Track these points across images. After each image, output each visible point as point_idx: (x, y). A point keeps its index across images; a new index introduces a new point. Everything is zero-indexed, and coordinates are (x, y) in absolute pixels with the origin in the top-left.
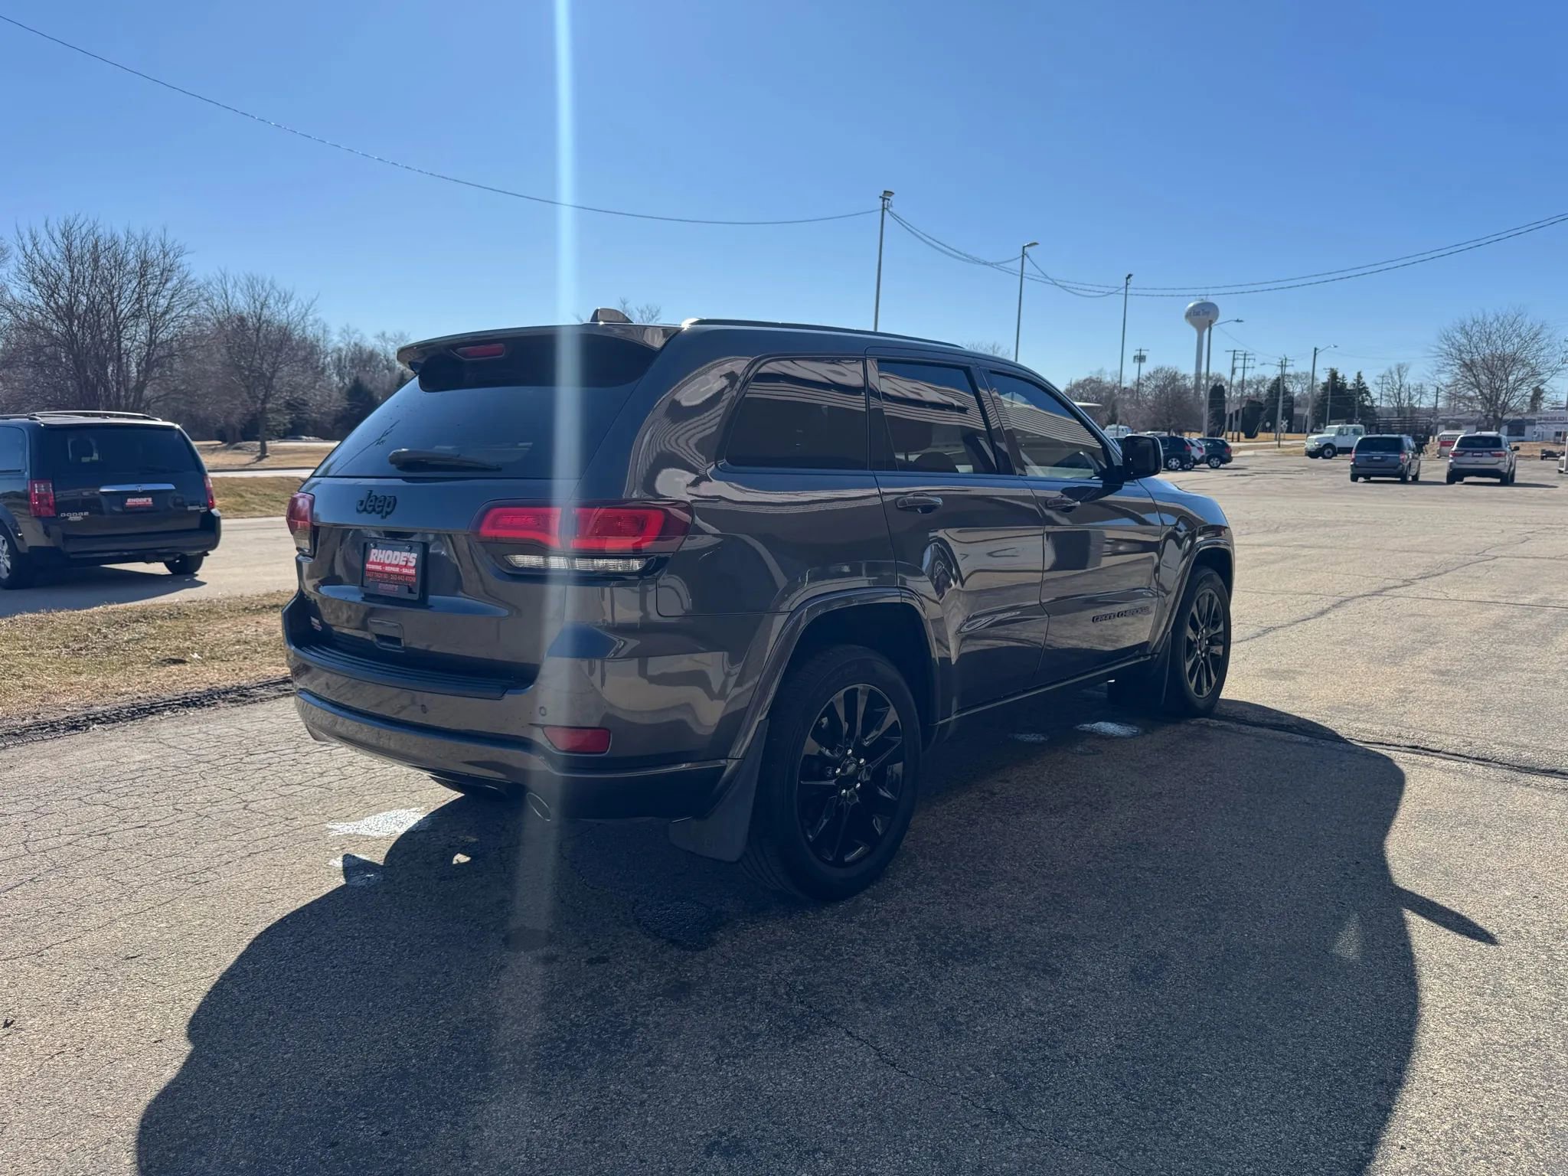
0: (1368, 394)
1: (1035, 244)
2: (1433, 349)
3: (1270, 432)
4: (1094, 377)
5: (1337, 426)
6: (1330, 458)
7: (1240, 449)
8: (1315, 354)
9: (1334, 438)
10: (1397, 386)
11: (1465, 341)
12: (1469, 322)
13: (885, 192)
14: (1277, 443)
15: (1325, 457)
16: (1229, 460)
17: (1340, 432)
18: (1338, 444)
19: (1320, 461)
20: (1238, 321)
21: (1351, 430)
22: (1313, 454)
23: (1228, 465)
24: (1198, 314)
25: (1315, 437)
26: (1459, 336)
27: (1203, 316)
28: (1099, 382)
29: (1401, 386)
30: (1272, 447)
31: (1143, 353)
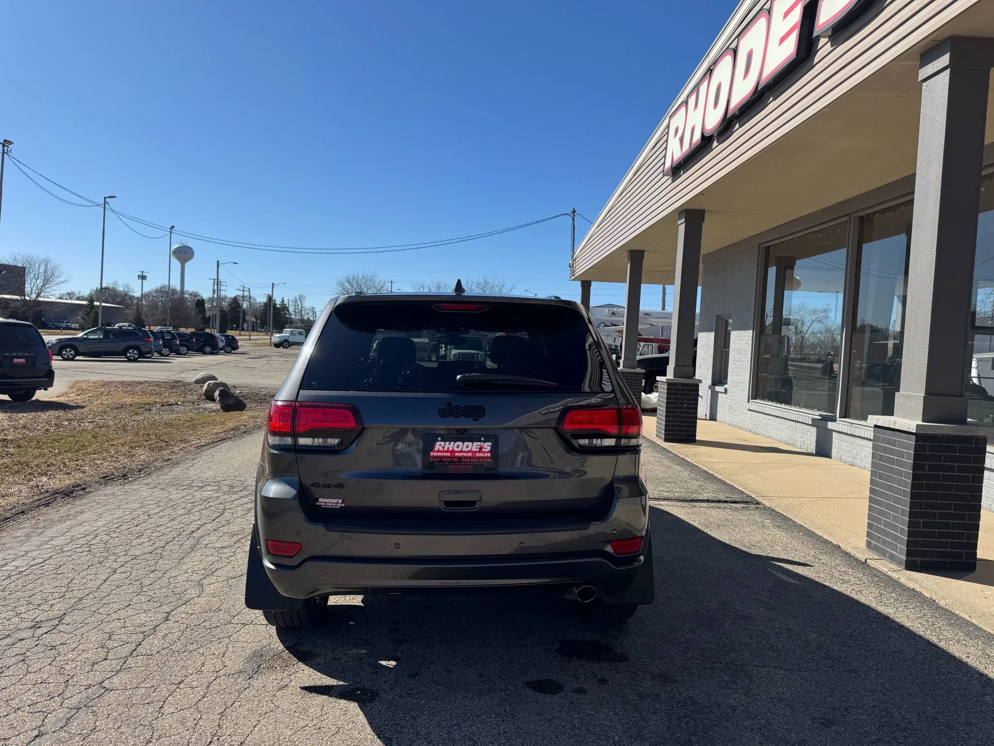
0: (288, 310)
1: (115, 197)
2: (335, 290)
3: (236, 330)
4: (111, 286)
5: (290, 330)
6: (287, 348)
7: (242, 340)
8: (273, 287)
9: (289, 336)
10: (300, 307)
11: (350, 287)
12: (351, 278)
13: (5, 141)
14: (248, 337)
15: (284, 348)
16: (237, 348)
17: (292, 333)
18: (292, 340)
19: (281, 349)
20: (234, 263)
21: (298, 332)
22: (277, 345)
23: (237, 351)
24: (180, 252)
25: (278, 335)
26: (347, 284)
27: (184, 254)
28: (114, 290)
29: (302, 307)
30: (246, 340)
31: (144, 274)
